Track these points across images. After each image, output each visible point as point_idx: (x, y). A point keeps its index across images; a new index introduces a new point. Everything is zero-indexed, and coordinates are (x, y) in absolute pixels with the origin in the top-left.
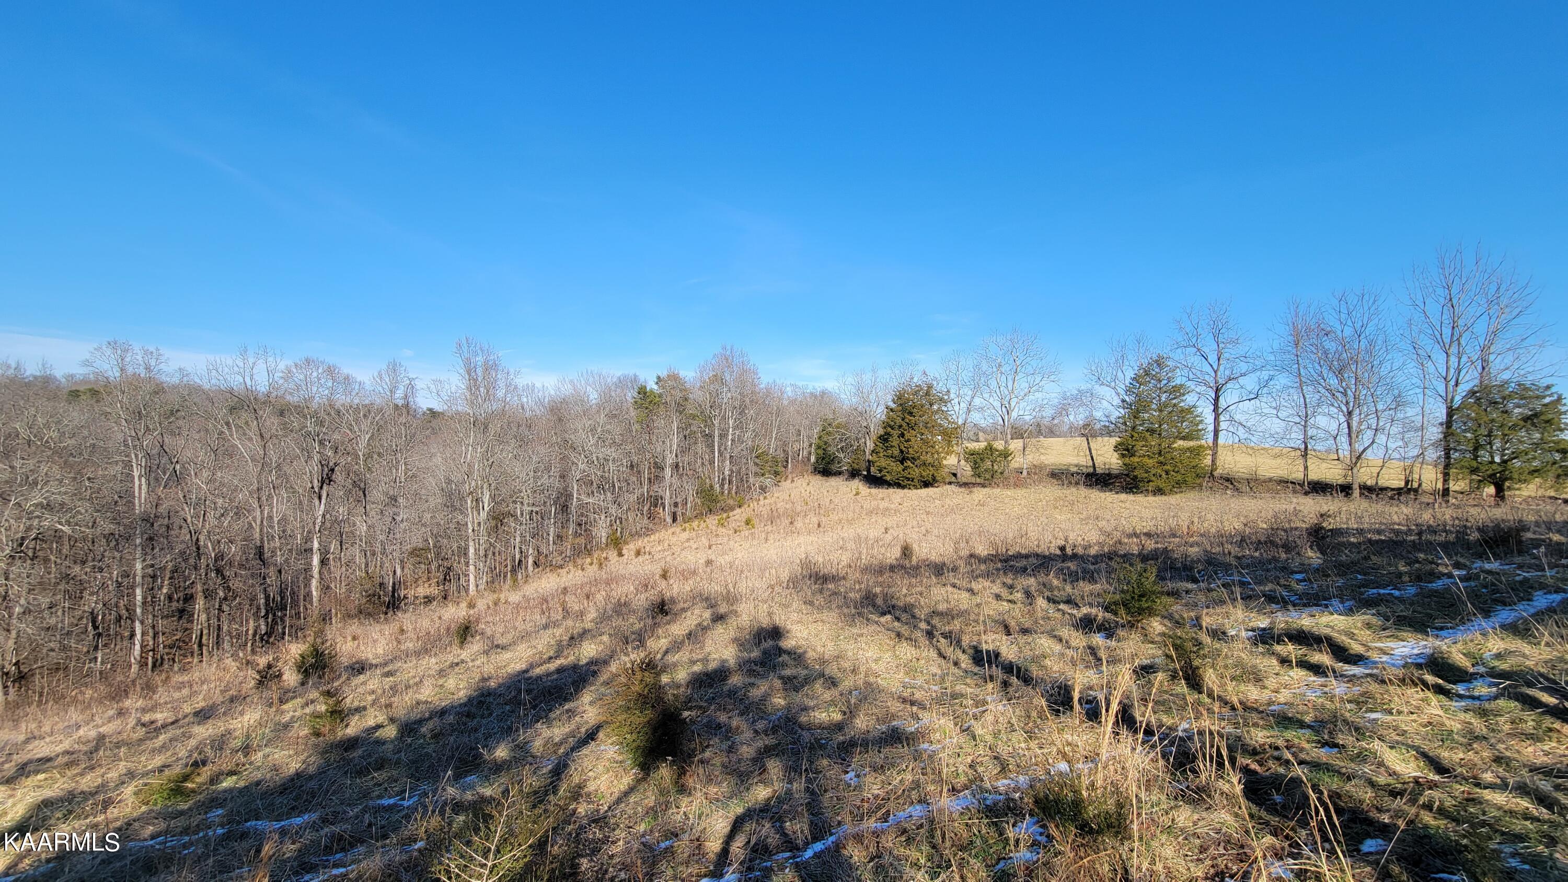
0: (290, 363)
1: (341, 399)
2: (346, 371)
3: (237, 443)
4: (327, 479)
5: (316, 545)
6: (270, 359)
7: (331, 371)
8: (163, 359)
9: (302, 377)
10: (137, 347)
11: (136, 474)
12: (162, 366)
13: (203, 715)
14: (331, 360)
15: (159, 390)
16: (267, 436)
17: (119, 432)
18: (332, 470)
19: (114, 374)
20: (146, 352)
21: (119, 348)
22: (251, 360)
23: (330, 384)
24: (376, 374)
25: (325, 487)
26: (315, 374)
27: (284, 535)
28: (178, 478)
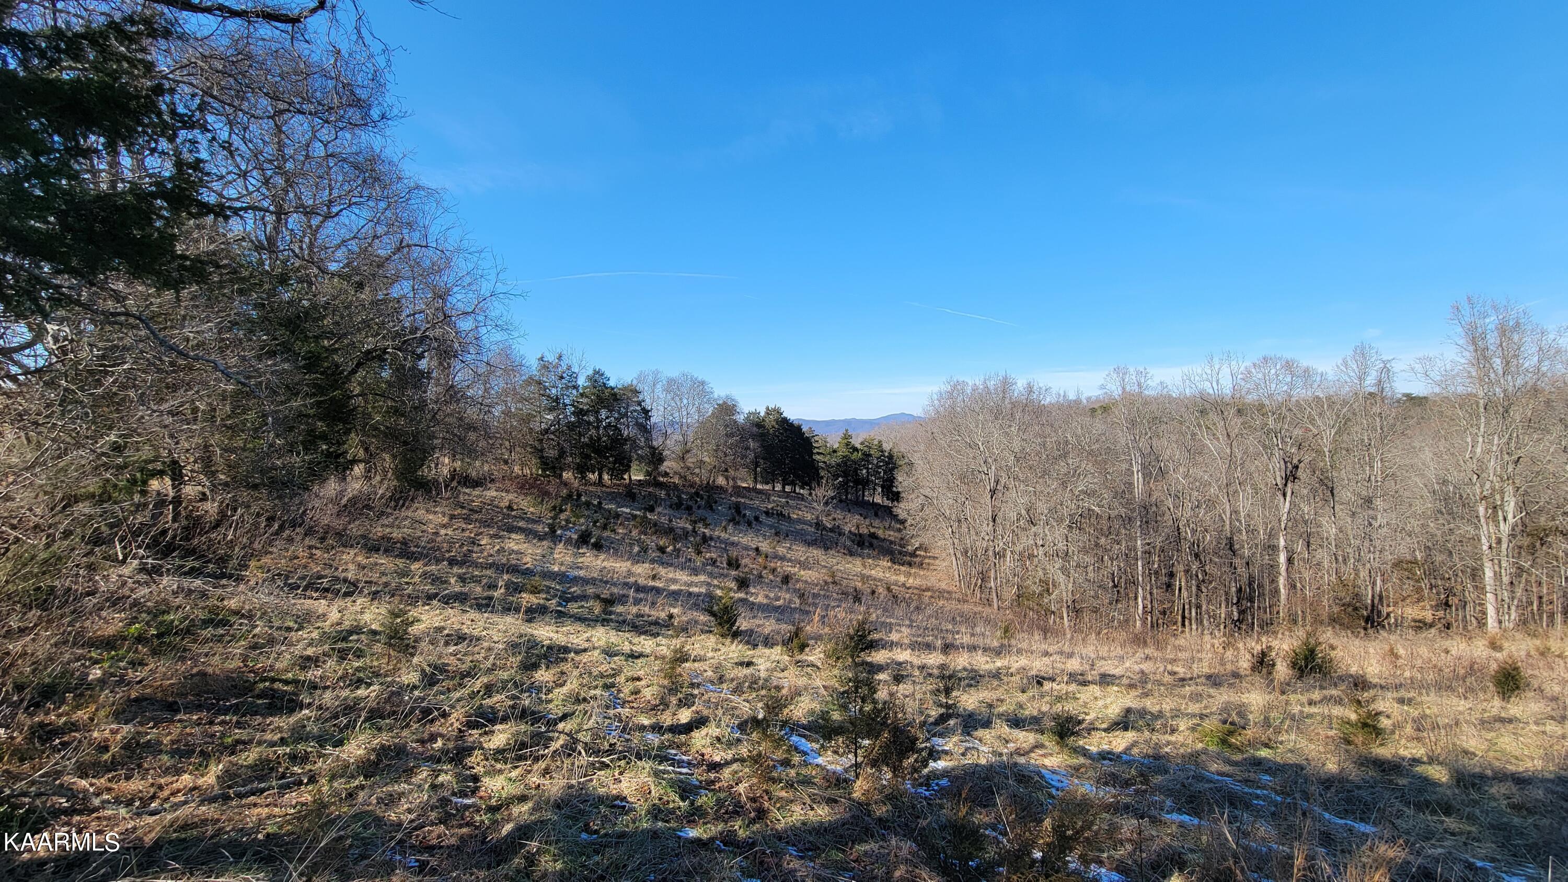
0: (1248, 363)
1: (1301, 393)
2: (1304, 363)
3: (1208, 442)
4: (1291, 476)
5: (1282, 543)
6: (1233, 363)
7: (1289, 366)
8: (1149, 376)
9: (1260, 376)
10: (1132, 370)
11: (1135, 470)
12: (1149, 382)
13: (1214, 680)
14: (1288, 355)
15: (1146, 403)
16: (1233, 435)
17: (1123, 438)
18: (1297, 467)
19: (1116, 392)
20: (1139, 373)
21: (1121, 372)
22: (1217, 367)
23: (1289, 379)
24: (1340, 362)
25: (1289, 485)
26: (1273, 371)
27: (1252, 531)
28: (1162, 472)
